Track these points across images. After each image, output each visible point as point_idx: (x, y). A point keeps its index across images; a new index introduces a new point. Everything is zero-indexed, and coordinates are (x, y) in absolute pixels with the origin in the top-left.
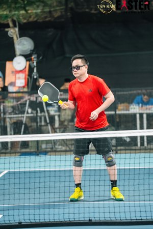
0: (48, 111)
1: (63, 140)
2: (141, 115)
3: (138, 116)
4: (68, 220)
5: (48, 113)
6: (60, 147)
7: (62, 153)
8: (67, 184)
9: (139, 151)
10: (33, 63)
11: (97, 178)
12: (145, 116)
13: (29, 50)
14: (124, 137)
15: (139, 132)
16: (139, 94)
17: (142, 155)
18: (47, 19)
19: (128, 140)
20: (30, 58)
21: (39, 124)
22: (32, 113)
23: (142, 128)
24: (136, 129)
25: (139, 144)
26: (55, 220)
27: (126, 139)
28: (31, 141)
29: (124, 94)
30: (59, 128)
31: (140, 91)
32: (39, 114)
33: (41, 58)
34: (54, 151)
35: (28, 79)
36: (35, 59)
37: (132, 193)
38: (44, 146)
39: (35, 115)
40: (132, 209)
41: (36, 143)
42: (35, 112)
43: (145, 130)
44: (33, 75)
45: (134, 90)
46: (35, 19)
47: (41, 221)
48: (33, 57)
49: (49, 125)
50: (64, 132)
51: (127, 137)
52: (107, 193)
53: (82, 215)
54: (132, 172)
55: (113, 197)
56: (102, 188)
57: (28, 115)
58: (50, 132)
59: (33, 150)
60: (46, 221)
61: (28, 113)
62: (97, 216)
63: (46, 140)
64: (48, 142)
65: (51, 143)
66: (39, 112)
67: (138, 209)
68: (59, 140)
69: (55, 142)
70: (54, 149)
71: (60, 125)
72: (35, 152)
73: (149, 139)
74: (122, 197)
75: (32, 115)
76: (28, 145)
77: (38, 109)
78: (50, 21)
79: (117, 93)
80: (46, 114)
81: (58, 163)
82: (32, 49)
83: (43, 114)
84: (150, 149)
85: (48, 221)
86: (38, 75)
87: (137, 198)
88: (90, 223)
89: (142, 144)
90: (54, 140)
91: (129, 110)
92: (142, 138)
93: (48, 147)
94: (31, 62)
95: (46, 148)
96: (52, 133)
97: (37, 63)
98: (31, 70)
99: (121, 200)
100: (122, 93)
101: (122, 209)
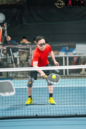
0: (13, 55)
1: (22, 71)
2: (66, 58)
3: (64, 58)
4: (24, 115)
5: (14, 56)
6: (20, 75)
7: (21, 79)
8: (24, 96)
9: (64, 78)
10: (5, 28)
11: (41, 92)
12: (68, 58)
13: (2, 20)
14: (56, 70)
15: (65, 67)
16: (64, 46)
17: (66, 80)
18: (13, 3)
19: (58, 71)
20: (3, 25)
21: (8, 63)
22: (4, 56)
23: (66, 65)
24: (63, 65)
25: (64, 74)
26: (17, 116)
27: (57, 71)
28: (4, 72)
29: (56, 46)
30: (20, 65)
31: (65, 44)
32: (8, 57)
33: (9, 25)
34: (16, 77)
35: (2, 37)
36: (6, 26)
37: (60, 100)
38: (11, 75)
39: (6, 57)
40: (60, 109)
41: (6, 73)
42: (6, 56)
43: (68, 66)
44: (4, 35)
45: (61, 44)
46: (6, 3)
47: (9, 116)
48: (5, 25)
49: (14, 63)
50: (22, 67)
51: (57, 70)
52: (46, 101)
53: (32, 113)
54: (60, 89)
55: (49, 103)
56: (43, 98)
57: (2, 58)
58: (15, 67)
59: (4, 77)
60: (12, 116)
61: (2, 56)
62: (40, 113)
63: (12, 72)
64: (13, 72)
65: (15, 73)
66: (8, 55)
67: (63, 109)
68: (20, 71)
69: (17, 73)
70: (17, 76)
71: (20, 63)
72: (6, 78)
73: (70, 71)
74: (54, 103)
75: (4, 57)
76: (2, 74)
77: (8, 54)
78: (14, 4)
79: (52, 45)
80: (12, 57)
81: (19, 84)
82: (4, 20)
83: (10, 57)
84: (70, 77)
85: (13, 116)
86: (7, 35)
87: (63, 103)
88: (37, 117)
89: (66, 74)
90: (17, 71)
91: (59, 55)
92: (66, 70)
93: (13, 75)
94: (3, 27)
95: (12, 76)
96: (16, 67)
97: (7, 28)
98: (3, 32)
99: (54, 104)
100: (55, 45)
101: (54, 109)
